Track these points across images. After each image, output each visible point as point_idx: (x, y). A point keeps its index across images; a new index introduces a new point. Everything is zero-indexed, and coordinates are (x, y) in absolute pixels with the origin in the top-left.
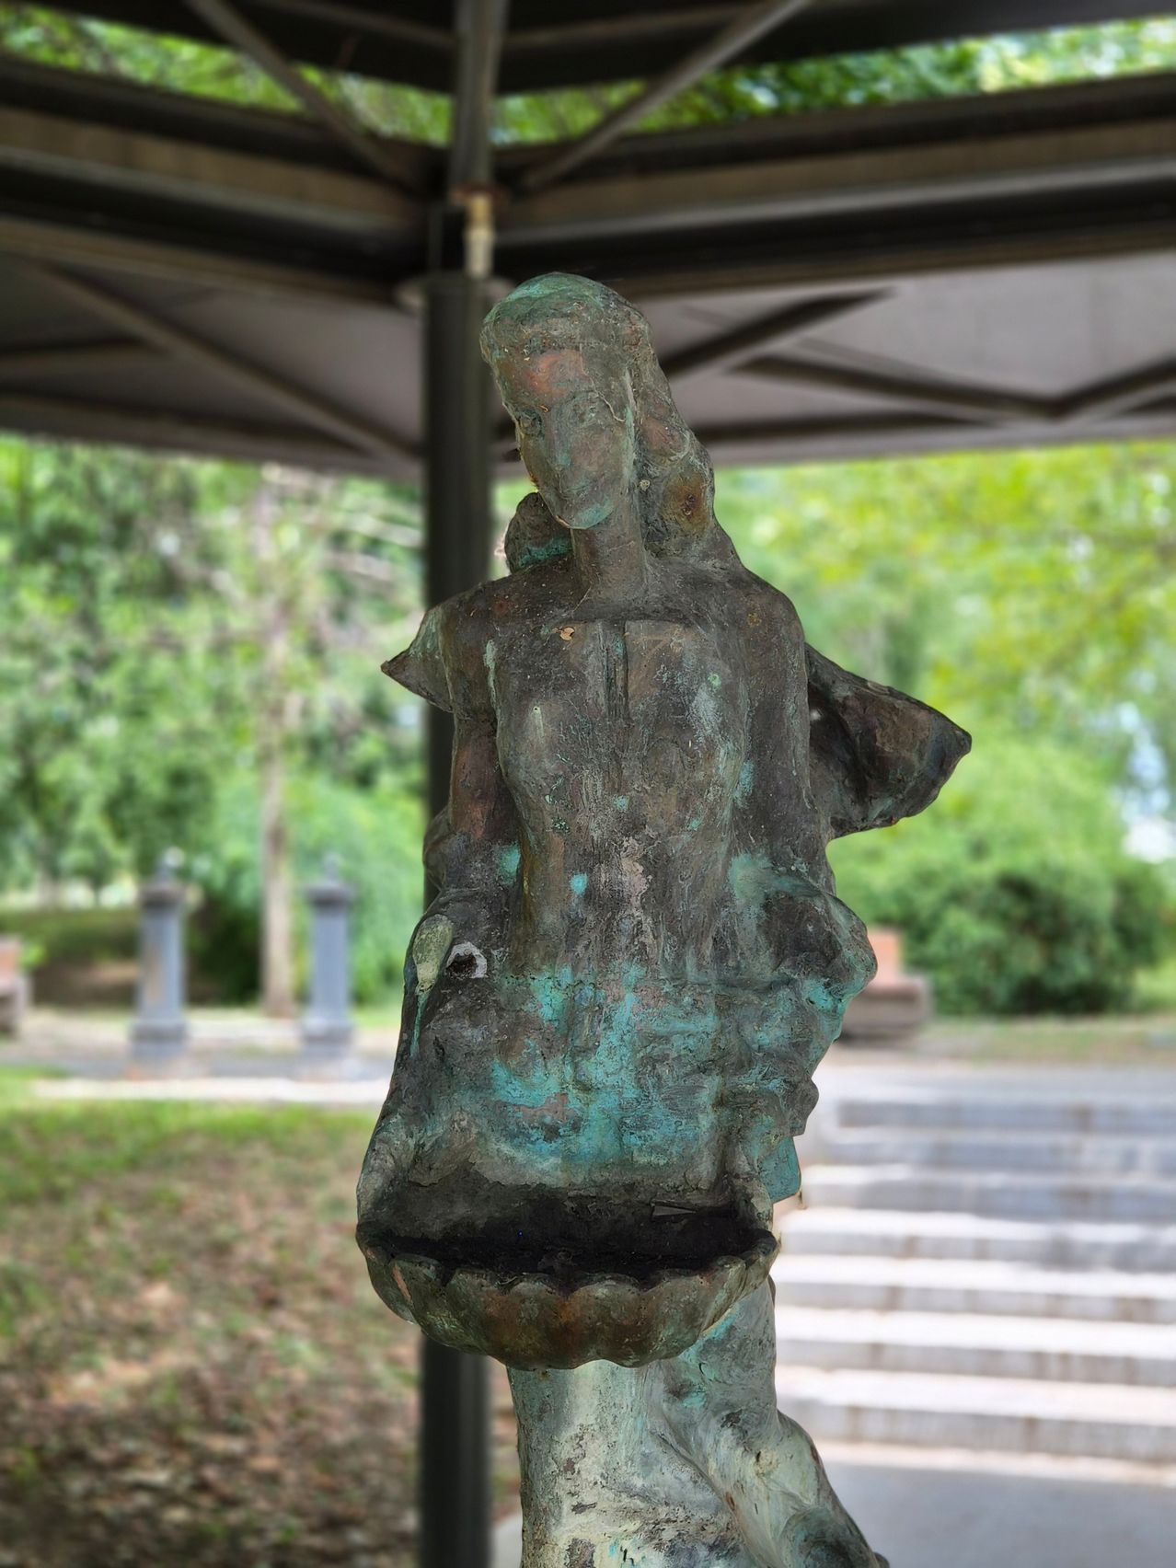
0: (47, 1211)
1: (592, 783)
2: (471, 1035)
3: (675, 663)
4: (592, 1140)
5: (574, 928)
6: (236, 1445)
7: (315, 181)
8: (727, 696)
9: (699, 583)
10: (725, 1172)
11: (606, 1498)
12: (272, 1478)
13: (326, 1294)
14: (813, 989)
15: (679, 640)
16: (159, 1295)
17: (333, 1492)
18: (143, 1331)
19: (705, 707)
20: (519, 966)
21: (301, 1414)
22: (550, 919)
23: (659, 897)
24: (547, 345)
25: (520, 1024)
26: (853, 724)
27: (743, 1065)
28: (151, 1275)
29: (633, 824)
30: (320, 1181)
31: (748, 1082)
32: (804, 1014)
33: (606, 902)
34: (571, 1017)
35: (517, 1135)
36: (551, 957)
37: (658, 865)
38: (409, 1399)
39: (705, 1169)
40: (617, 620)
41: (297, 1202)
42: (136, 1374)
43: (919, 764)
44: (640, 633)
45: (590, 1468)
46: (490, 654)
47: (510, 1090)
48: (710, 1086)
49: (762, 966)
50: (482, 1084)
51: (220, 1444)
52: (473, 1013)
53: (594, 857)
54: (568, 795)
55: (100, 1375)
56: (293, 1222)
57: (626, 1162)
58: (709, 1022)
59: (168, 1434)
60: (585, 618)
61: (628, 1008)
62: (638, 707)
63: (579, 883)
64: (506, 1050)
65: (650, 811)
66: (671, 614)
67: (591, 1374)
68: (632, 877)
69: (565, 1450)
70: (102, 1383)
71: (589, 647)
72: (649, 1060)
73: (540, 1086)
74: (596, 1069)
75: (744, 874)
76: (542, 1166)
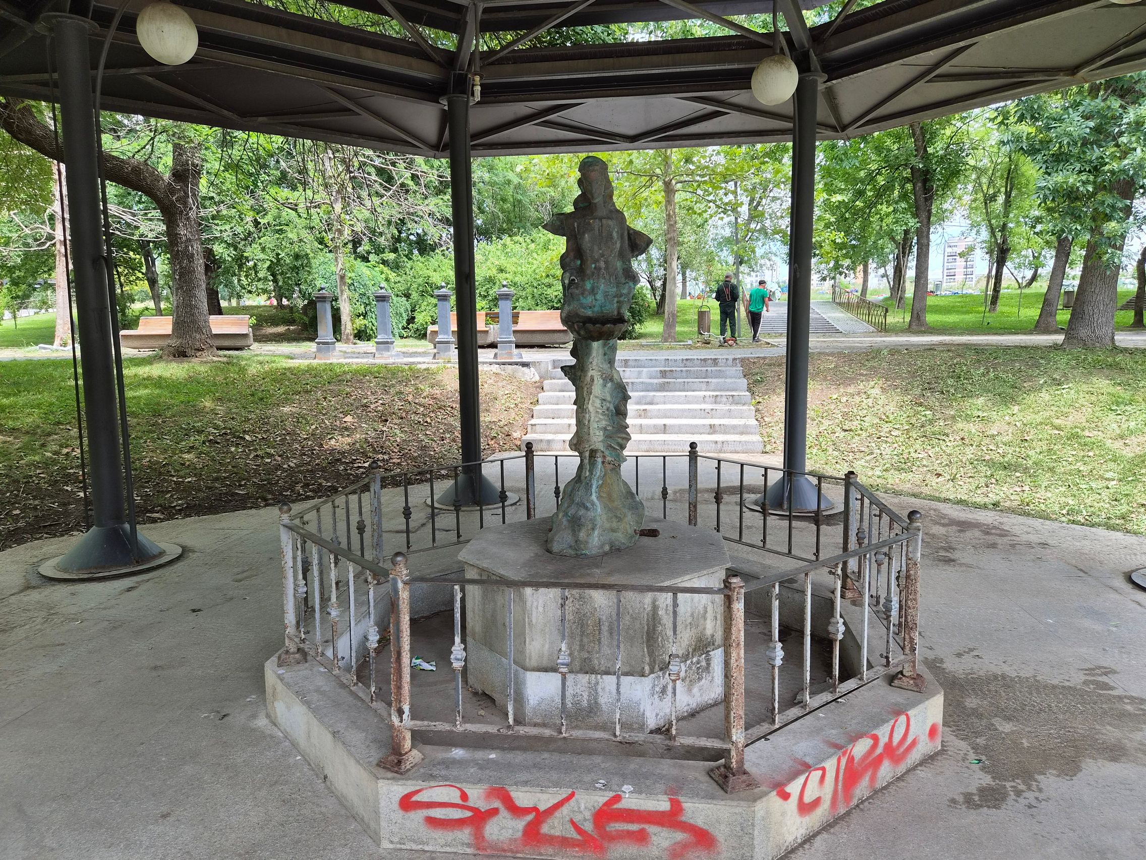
0: (306, 396)
1: (596, 248)
2: (577, 292)
3: (609, 226)
5: (593, 273)
8: (617, 232)
9: (611, 211)
10: (619, 313)
14: (631, 284)
15: (610, 222)
16: (349, 419)
18: (346, 429)
19: (615, 234)
20: (583, 280)
21: (402, 449)
22: (588, 272)
23: (607, 268)
24: (593, 170)
25: (584, 290)
26: (632, 237)
27: (621, 296)
28: (345, 414)
29: (603, 255)
30: (393, 386)
31: (622, 299)
32: (630, 287)
33: (598, 269)
34: (593, 288)
35: (585, 308)
36: (589, 279)
37: (606, 263)
39: (616, 313)
40: (601, 219)
42: (349, 440)
43: (644, 245)
44: (604, 221)
47: (584, 301)
48: (616, 299)
49: (623, 280)
52: (577, 288)
53: (596, 261)
55: (337, 441)
57: (602, 312)
58: (615, 289)
60: (595, 218)
61: (602, 287)
62: (604, 235)
63: (593, 266)
64: (583, 294)
66: (608, 218)
67: (596, 345)
68: (602, 265)
70: (339, 442)
71: (596, 224)
72: (606, 295)
73: (588, 300)
74: (598, 297)
75: (619, 264)
76: (589, 313)
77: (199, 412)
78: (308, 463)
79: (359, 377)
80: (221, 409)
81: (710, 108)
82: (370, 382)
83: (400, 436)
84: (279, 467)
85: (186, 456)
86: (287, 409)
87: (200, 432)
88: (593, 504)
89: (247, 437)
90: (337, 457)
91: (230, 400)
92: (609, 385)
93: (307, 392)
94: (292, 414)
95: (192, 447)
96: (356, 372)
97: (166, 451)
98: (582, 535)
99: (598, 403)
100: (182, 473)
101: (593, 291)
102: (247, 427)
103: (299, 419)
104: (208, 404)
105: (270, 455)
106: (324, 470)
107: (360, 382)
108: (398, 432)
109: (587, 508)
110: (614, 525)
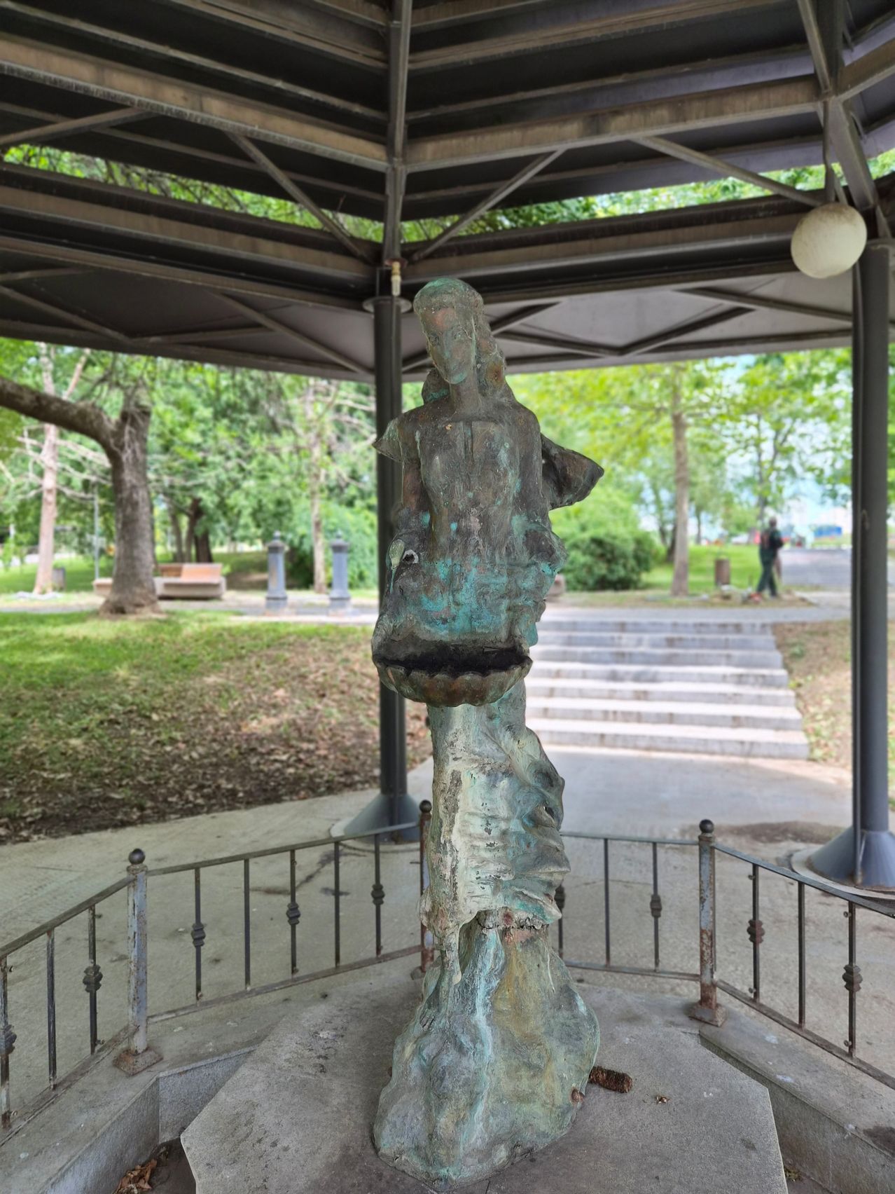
0: (238, 663)
1: (459, 487)
2: (413, 584)
3: (491, 438)
4: (460, 624)
5: (452, 543)
6: (312, 746)
7: (329, 257)
8: (512, 452)
9: (500, 407)
10: (511, 635)
11: (465, 755)
12: (325, 757)
13: (343, 692)
14: (544, 567)
15: (493, 429)
16: (281, 693)
17: (348, 762)
18: (275, 706)
19: (503, 456)
20: (431, 558)
21: (334, 735)
22: (443, 540)
23: (485, 531)
24: (442, 306)
25: (432, 581)
26: (558, 464)
27: (518, 595)
28: (278, 686)
29: (475, 503)
30: (340, 651)
31: (520, 602)
32: (541, 575)
33: (465, 534)
34: (451, 578)
35: (431, 622)
36: (443, 555)
37: (484, 519)
38: (376, 730)
39: (503, 634)
40: (468, 422)
41: (330, 660)
42: (274, 721)
43: (584, 480)
44: (478, 427)
45: (459, 744)
46: (418, 436)
47: (428, 605)
48: (505, 603)
49: (525, 558)
50: (418, 603)
51: (305, 746)
52: (414, 576)
53: (460, 516)
54: (450, 492)
55: (260, 722)
56: (330, 667)
57: (473, 632)
58: (504, 579)
59: (287, 744)
60: (456, 421)
61: (473, 574)
62: (477, 456)
63: (454, 526)
64: (427, 590)
65: (481, 497)
66: (489, 419)
67: (460, 710)
68: (475, 524)
69: (450, 738)
70: (261, 725)
71: (457, 432)
72: (482, 594)
73: (440, 604)
74: (461, 597)
75: (518, 523)
76: (442, 634)
77: (108, 682)
78: (215, 754)
79: (302, 640)
80: (135, 680)
81: (728, 304)
82: (315, 645)
83: (336, 716)
84: (177, 759)
85: (74, 742)
86: (211, 679)
87: (101, 708)
88: (476, 1039)
89: (155, 717)
90: (252, 747)
91: (149, 668)
92: (504, 783)
93: (241, 658)
94: (214, 687)
95: (85, 730)
96: (300, 634)
97: (50, 734)
98: (445, 1121)
99: (477, 826)
100: (57, 766)
101: (451, 585)
102: (159, 702)
103: (223, 692)
104: (122, 672)
105: (173, 741)
106: (231, 764)
107: (303, 645)
108: (335, 711)
109: (460, 1049)
110: (524, 1085)
